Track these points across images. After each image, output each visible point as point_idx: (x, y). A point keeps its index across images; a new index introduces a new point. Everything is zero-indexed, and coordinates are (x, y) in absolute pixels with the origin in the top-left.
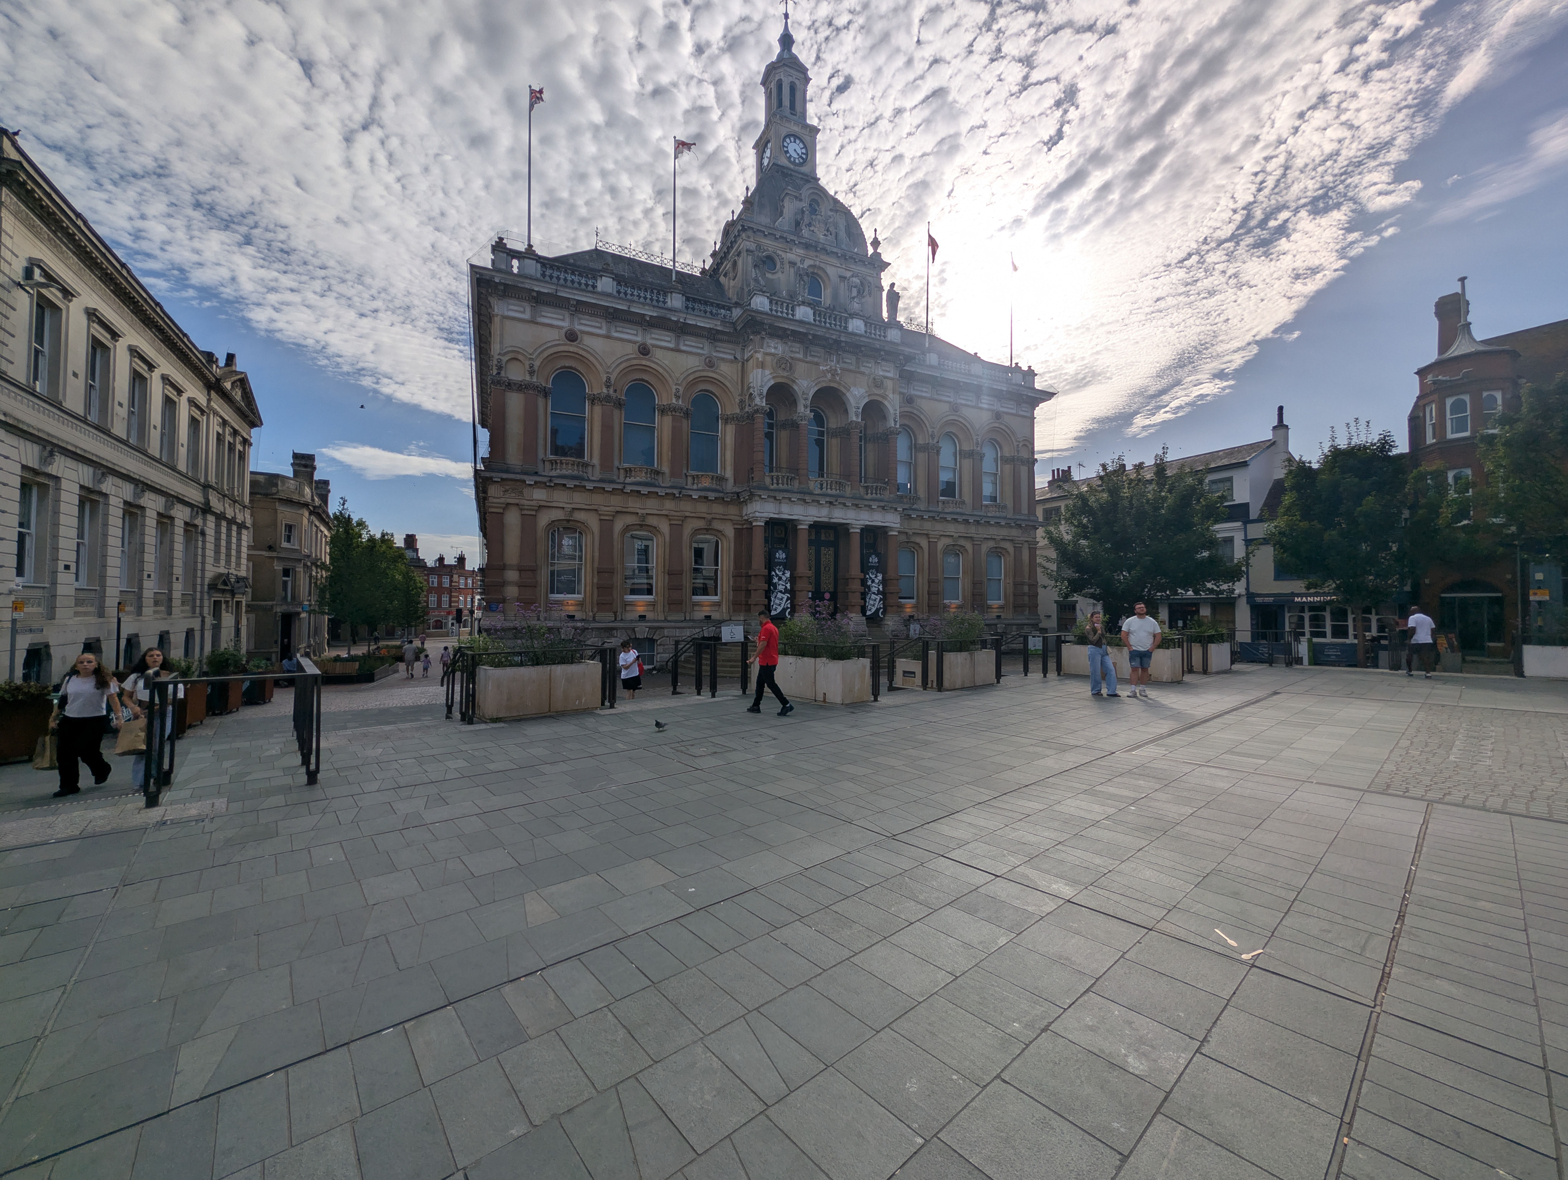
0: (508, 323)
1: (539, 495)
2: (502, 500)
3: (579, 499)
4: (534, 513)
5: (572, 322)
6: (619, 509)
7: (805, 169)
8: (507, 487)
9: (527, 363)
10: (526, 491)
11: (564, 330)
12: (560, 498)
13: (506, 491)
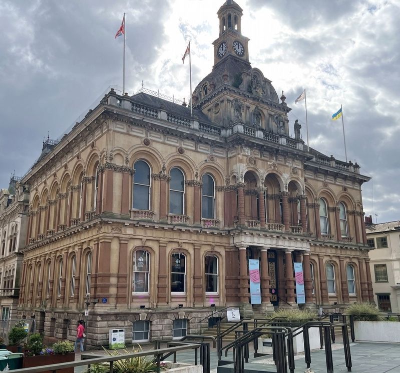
0: (116, 134)
1: (130, 231)
2: (111, 235)
3: (149, 234)
4: (126, 242)
5: (147, 135)
6: (170, 240)
7: (244, 58)
8: (113, 227)
9: (125, 156)
10: (123, 229)
11: (144, 139)
12: (140, 233)
13: (113, 229)
